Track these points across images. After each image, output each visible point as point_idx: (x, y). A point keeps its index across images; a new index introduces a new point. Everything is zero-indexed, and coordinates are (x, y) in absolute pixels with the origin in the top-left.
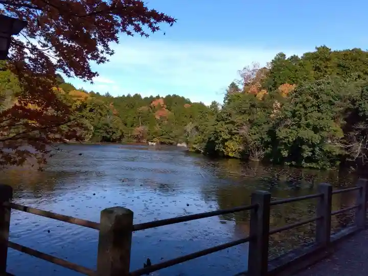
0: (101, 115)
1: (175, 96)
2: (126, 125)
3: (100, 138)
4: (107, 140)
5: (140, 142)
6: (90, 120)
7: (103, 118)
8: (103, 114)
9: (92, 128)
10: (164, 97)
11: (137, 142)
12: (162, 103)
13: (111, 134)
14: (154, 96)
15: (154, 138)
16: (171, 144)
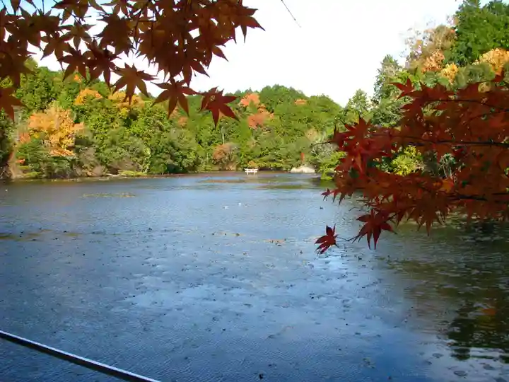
0: (161, 128)
1: (277, 87)
2: (200, 142)
3: (162, 169)
4: (173, 171)
5: (225, 170)
6: (145, 138)
7: (164, 134)
8: (165, 127)
9: (149, 153)
10: (259, 91)
11: (220, 170)
12: (257, 101)
13: (180, 159)
14: (243, 90)
15: (249, 160)
16: (278, 169)
